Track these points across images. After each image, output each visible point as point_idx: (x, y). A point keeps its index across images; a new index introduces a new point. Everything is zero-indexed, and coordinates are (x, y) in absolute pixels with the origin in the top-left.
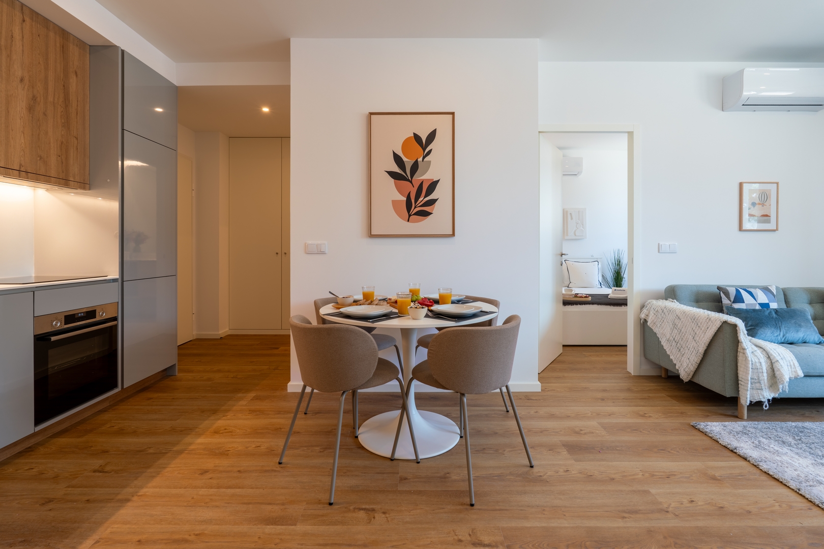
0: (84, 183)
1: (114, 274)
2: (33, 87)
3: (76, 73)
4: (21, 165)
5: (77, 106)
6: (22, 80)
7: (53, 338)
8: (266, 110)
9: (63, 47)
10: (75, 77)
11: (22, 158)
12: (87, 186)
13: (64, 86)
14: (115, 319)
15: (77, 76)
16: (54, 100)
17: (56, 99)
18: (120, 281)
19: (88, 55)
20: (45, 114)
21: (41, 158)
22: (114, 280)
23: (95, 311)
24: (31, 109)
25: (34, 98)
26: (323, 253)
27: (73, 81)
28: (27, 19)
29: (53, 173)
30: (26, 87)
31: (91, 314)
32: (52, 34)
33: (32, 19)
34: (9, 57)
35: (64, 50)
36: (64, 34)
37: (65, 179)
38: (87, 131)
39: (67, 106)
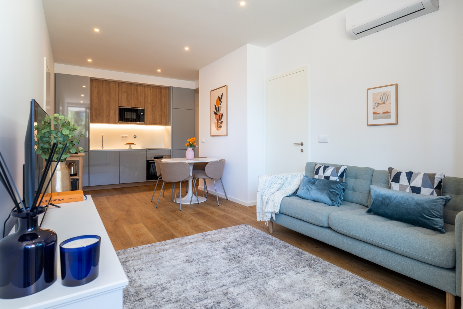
0: (166, 124)
1: (169, 148)
2: (153, 104)
6: (150, 103)
7: (150, 161)
10: (164, 97)
16: (158, 105)
18: (171, 149)
19: (168, 90)
20: (156, 109)
21: (155, 120)
23: (163, 156)
24: (152, 109)
25: (153, 106)
26: (204, 142)
27: (163, 99)
28: (151, 89)
29: (158, 123)
32: (157, 89)
33: (153, 88)
34: (147, 99)
35: (161, 92)
36: (161, 88)
37: (161, 124)
38: (168, 110)
39: (161, 105)
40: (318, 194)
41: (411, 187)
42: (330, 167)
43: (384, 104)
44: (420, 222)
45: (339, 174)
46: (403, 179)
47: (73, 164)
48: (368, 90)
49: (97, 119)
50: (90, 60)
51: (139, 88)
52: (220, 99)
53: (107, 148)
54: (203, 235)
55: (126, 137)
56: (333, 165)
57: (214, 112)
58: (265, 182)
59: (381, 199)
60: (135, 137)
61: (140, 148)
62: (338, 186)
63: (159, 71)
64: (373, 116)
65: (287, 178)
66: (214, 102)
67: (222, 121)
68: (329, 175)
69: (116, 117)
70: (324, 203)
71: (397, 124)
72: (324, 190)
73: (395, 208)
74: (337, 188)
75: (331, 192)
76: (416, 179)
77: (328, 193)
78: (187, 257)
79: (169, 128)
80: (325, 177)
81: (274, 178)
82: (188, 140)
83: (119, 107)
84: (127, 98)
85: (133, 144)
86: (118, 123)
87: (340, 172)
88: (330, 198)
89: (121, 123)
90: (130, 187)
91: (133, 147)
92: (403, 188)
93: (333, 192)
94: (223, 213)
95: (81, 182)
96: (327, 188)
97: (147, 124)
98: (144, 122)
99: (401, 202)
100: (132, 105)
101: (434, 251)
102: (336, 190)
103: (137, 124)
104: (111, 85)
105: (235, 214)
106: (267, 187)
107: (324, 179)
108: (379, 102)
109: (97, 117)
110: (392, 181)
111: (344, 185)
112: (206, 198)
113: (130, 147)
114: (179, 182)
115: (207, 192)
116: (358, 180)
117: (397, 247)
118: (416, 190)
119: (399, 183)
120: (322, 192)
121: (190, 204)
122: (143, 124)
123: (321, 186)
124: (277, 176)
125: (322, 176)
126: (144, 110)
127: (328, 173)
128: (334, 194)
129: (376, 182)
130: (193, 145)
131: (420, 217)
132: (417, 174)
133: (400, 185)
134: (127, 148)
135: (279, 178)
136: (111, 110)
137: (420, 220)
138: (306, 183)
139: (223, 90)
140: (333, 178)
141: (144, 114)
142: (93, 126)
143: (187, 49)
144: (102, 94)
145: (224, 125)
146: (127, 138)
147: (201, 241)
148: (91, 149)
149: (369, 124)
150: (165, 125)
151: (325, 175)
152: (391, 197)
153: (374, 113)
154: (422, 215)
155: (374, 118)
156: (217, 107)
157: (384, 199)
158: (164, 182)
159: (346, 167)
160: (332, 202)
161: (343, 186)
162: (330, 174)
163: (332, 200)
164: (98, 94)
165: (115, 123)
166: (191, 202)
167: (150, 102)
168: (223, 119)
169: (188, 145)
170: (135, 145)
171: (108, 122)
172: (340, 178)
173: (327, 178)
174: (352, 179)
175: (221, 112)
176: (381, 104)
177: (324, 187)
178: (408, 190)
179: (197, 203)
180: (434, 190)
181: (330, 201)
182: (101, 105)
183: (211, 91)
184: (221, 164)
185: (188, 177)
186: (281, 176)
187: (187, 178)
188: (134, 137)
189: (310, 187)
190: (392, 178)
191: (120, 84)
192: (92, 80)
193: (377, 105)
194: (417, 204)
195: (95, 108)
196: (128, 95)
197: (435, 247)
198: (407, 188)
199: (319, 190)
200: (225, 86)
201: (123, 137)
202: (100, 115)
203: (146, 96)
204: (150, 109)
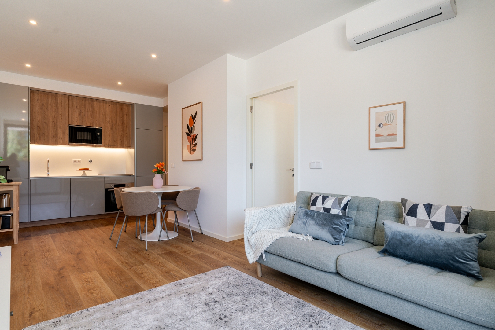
0: (129, 146)
1: (132, 174)
2: (112, 123)
6: (109, 122)
7: (109, 190)
10: (126, 116)
11: (109, 142)
13: (122, 119)
16: (119, 124)
18: (135, 176)
19: (131, 108)
21: (115, 141)
22: (133, 176)
23: (125, 184)
24: (111, 128)
25: (113, 125)
27: (125, 117)
28: (111, 105)
29: (118, 145)
32: (118, 106)
33: (112, 104)
34: (105, 116)
35: (122, 109)
36: (122, 104)
37: (122, 146)
38: (130, 131)
39: (123, 125)
40: (318, 230)
41: (432, 222)
42: (330, 197)
43: (389, 125)
44: (452, 266)
45: (342, 205)
46: (421, 212)
47: (5, 196)
48: (370, 108)
49: (40, 140)
50: (28, 66)
51: (95, 103)
52: (193, 118)
53: (54, 174)
54: (176, 284)
55: (79, 161)
56: (333, 195)
57: (187, 133)
58: (254, 216)
59: (399, 237)
60: (91, 161)
61: (97, 175)
62: (342, 222)
63: (120, 83)
64: (376, 138)
65: (276, 210)
66: (187, 122)
67: (196, 144)
68: (330, 207)
69: (65, 138)
70: (325, 241)
71: (405, 148)
72: (326, 226)
73: (418, 249)
74: (341, 223)
75: (334, 228)
76: (437, 212)
77: (331, 230)
78: (157, 322)
79: (132, 151)
80: (324, 208)
81: (264, 212)
82: (156, 165)
83: (70, 125)
84: (80, 115)
85: (88, 169)
86: (69, 145)
87: (343, 204)
88: (332, 235)
89: (72, 145)
90: (84, 221)
91: (88, 174)
92: (421, 223)
93: (336, 229)
94: (199, 252)
95: (16, 218)
96: (330, 223)
97: (105, 146)
98: (101, 144)
99: (426, 241)
100: (87, 123)
101: (487, 310)
102: (340, 226)
103: (93, 146)
104: (59, 98)
105: (214, 252)
106: (256, 222)
107: (323, 212)
108: (384, 122)
109: (40, 137)
110: (407, 215)
111: (348, 220)
112: (177, 232)
113: (84, 173)
114: (145, 216)
115: (179, 225)
116: (361, 212)
117: (433, 302)
118: (439, 226)
119: (416, 217)
120: (323, 228)
121: (159, 241)
122: (100, 146)
123: (322, 221)
124: (266, 210)
125: (321, 208)
126: (101, 129)
127: (328, 204)
128: (338, 231)
129: (384, 215)
130: (162, 171)
131: (452, 260)
132: (438, 207)
133: (417, 219)
134: (80, 174)
135: (269, 212)
136: (59, 129)
137: (452, 264)
138: (302, 216)
139: (197, 108)
140: (334, 211)
141: (101, 134)
142: (35, 148)
143: (154, 56)
144: (47, 109)
145: (198, 148)
146: (80, 163)
147: (175, 294)
148: (31, 176)
149: (371, 147)
150: (128, 148)
151: (324, 207)
152: (413, 235)
153: (377, 135)
154: (454, 258)
155: (377, 141)
156: (190, 127)
157: (403, 237)
158: (126, 217)
159: (349, 198)
160: (336, 240)
161: (348, 222)
162: (331, 205)
163: (335, 238)
164: (41, 108)
165: (64, 144)
166: (159, 238)
167: (108, 120)
168: (198, 141)
169: (155, 171)
170: (90, 170)
171: (56, 143)
172: (343, 211)
173: (327, 210)
174: (353, 211)
175: (194, 133)
176: (386, 125)
177: (325, 222)
178: (429, 225)
179: (167, 239)
180: (461, 226)
181: (333, 240)
182: (45, 123)
183: (183, 109)
184: (195, 193)
185: (156, 209)
186: (271, 209)
187: (155, 211)
188: (89, 161)
189: (307, 221)
190: (407, 212)
191: (71, 97)
192: (33, 91)
193: (381, 125)
194: (446, 244)
195: (37, 126)
196: (81, 111)
197: (488, 305)
198: (426, 223)
199: (319, 225)
200: (200, 103)
201: (75, 161)
202: (45, 134)
203: (104, 113)
204: (109, 129)
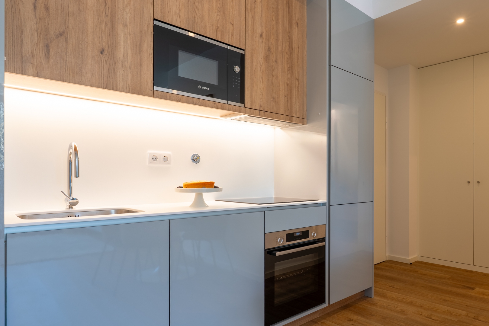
0: (303, 118)
1: (323, 199)
2: (268, 41)
3: (297, 24)
4: (260, 106)
5: (298, 52)
6: (261, 36)
7: (278, 254)
8: (460, 21)
9: (288, 3)
11: (261, 100)
12: (305, 120)
13: (289, 36)
14: (323, 240)
15: (298, 26)
16: (282, 49)
17: (284, 48)
18: (327, 205)
19: (306, 7)
20: (276, 62)
21: (274, 98)
22: (323, 204)
23: (308, 231)
24: (267, 58)
25: (269, 49)
27: (295, 30)
30: (264, 41)
31: (305, 234)
34: (253, 17)
37: (289, 116)
38: (305, 73)
39: (291, 53)
49: (48, 57)
55: (166, 159)
60: (196, 159)
69: (141, 65)
83: (157, 23)
89: (164, 97)
98: (243, 102)
109: (47, 47)
113: (199, 201)
126: (243, 56)
136: (120, 29)
141: (242, 70)
146: (170, 163)
150: (298, 124)
167: (259, 30)
171: (109, 81)
188: (193, 160)
201: (155, 158)
202: (66, 39)
203: (249, 5)
204: (260, 57)
